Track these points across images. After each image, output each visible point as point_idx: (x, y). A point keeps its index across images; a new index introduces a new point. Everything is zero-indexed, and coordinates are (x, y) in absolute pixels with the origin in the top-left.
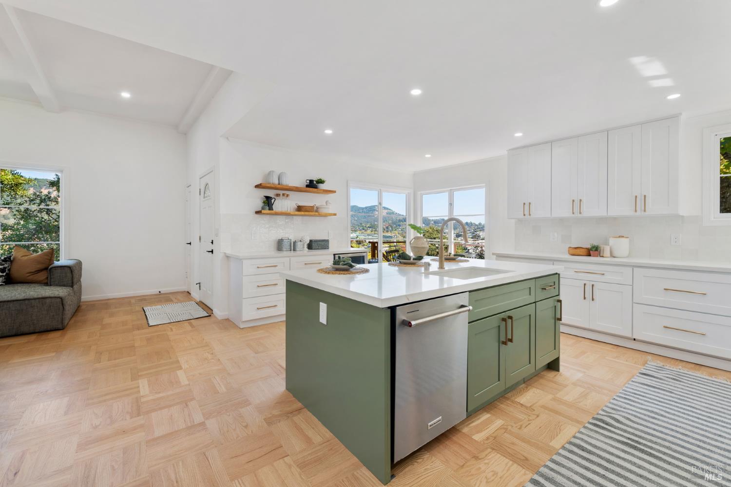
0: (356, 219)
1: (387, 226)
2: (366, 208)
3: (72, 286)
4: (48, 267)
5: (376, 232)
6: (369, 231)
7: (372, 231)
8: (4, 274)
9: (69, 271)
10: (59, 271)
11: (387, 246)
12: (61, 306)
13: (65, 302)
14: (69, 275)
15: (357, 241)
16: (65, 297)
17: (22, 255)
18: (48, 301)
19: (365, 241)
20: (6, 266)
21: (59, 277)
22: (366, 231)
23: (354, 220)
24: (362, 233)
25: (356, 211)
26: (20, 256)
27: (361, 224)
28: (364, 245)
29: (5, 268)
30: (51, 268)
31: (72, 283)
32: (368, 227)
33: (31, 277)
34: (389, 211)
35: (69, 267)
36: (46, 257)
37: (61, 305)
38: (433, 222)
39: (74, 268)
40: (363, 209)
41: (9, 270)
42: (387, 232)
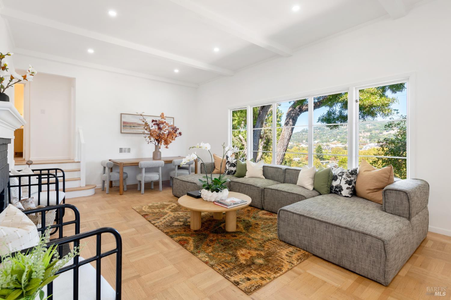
3: (409, 219)
4: (384, 187)
8: (351, 186)
9: (405, 198)
10: (394, 194)
12: (383, 253)
13: (388, 248)
14: (405, 202)
16: (390, 241)
17: (364, 170)
18: (368, 239)
20: (352, 178)
21: (394, 203)
26: (363, 171)
29: (351, 181)
30: (387, 190)
31: (410, 214)
33: (370, 195)
35: (405, 192)
36: (384, 175)
37: (383, 250)
39: (412, 195)
41: (355, 183)
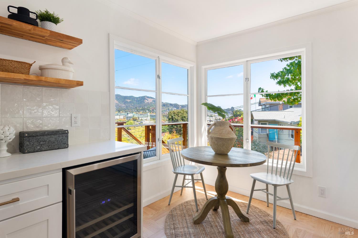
0: (133, 104)
1: (153, 109)
2: (139, 97)
5: (146, 113)
6: (141, 112)
7: (143, 113)
11: (153, 121)
15: (133, 119)
19: (139, 119)
22: (139, 112)
23: (132, 105)
24: (137, 113)
25: (132, 99)
27: (136, 108)
28: (138, 121)
32: (141, 110)
34: (154, 99)
38: (181, 107)
40: (137, 98)
42: (153, 112)
